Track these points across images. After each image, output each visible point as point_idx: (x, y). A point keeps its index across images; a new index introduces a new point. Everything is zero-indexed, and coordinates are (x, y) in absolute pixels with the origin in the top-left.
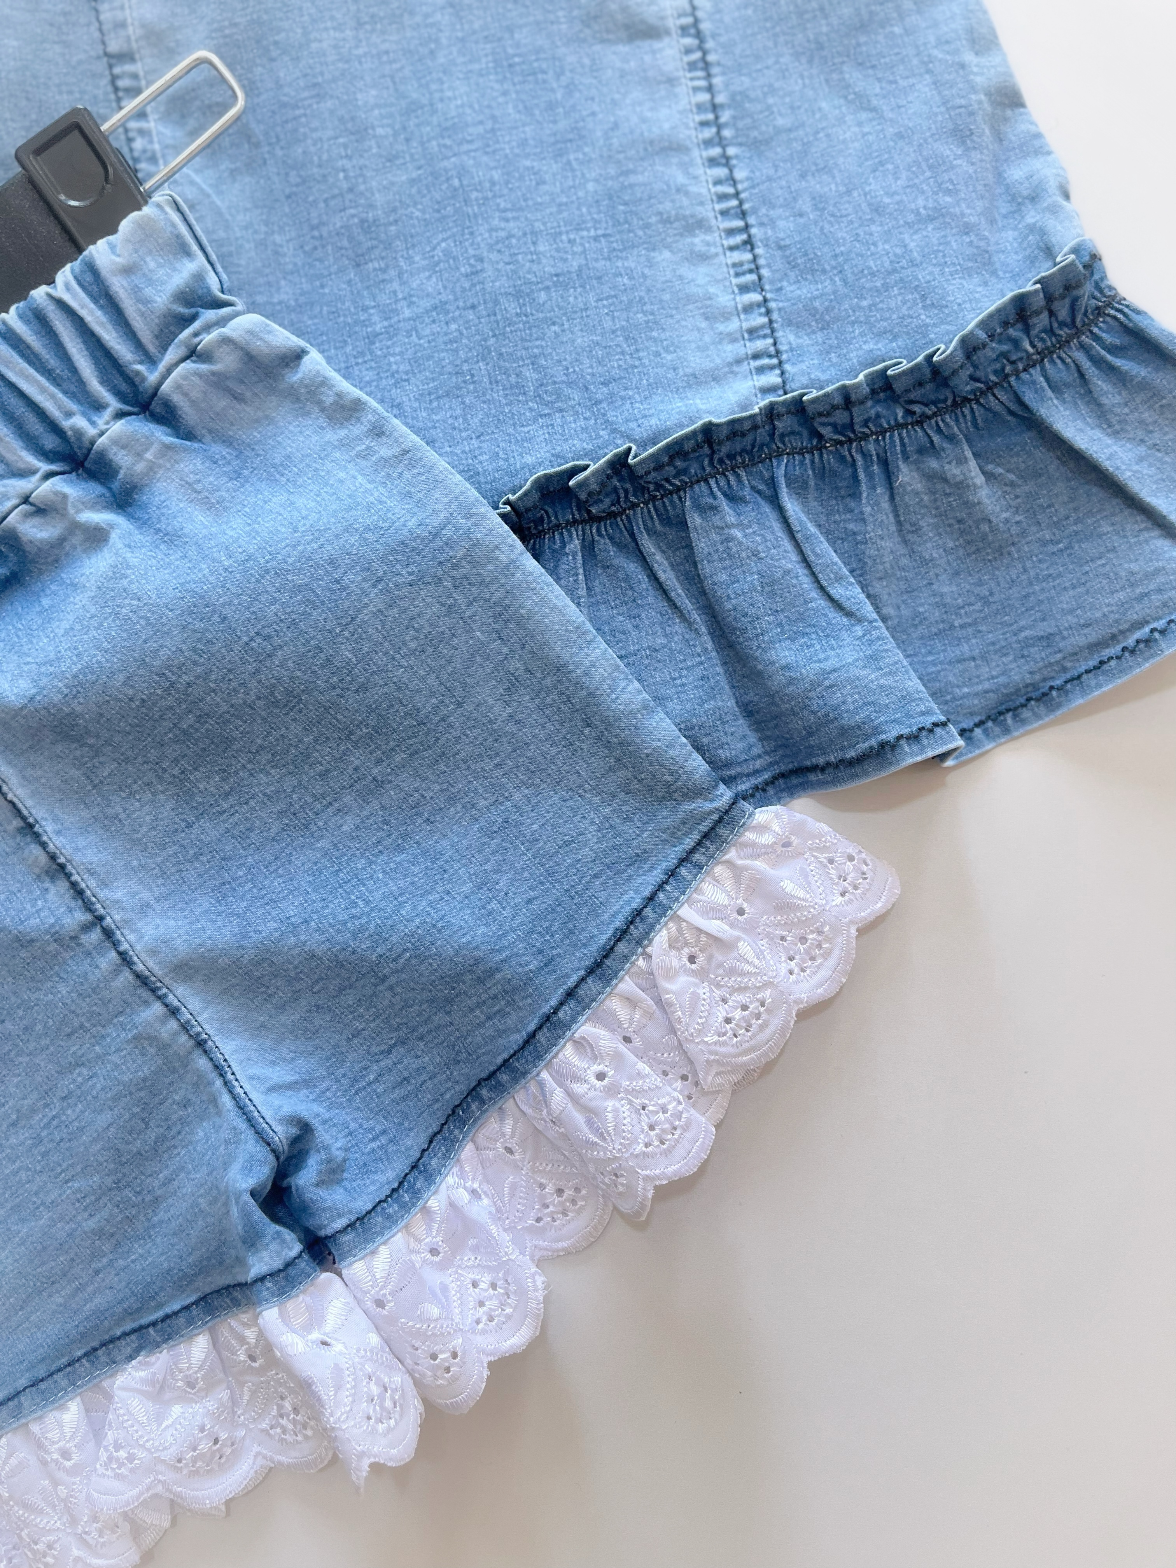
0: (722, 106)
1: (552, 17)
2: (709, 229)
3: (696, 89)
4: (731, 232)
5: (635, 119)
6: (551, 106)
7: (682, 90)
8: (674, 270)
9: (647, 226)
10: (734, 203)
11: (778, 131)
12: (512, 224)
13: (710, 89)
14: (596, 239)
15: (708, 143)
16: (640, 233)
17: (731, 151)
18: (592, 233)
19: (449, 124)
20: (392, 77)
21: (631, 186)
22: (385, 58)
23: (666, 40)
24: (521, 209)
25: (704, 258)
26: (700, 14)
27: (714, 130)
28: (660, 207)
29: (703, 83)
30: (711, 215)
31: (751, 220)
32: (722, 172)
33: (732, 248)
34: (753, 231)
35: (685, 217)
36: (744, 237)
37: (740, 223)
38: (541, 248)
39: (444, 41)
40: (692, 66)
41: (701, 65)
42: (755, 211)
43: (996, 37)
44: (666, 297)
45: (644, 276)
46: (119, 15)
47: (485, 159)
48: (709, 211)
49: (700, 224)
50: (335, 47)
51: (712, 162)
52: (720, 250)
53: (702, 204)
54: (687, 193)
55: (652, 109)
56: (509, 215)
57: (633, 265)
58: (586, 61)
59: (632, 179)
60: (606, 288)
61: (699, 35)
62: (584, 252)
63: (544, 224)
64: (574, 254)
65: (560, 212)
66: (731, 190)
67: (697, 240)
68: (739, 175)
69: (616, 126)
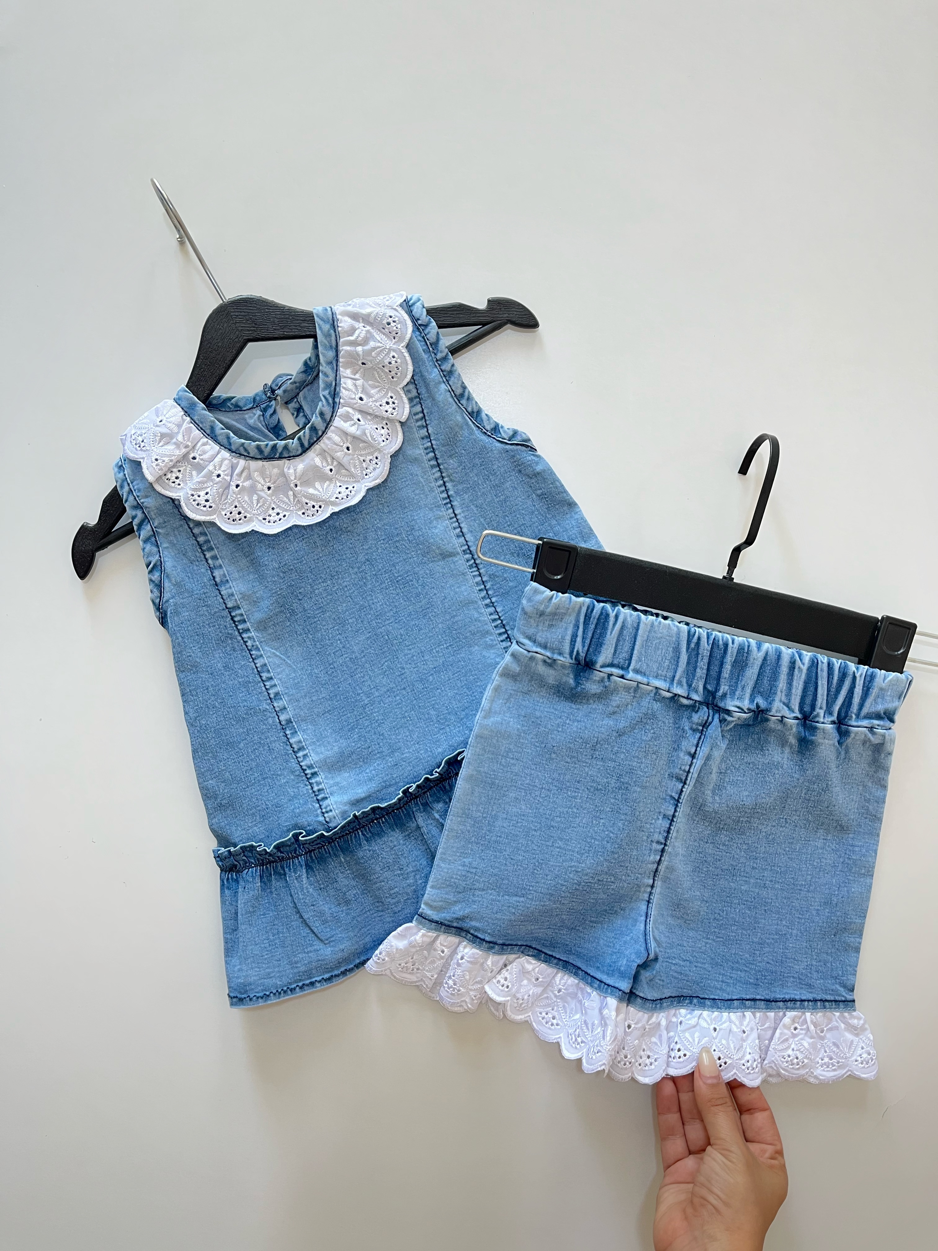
0: (486, 581)
1: (410, 556)
2: (491, 634)
3: (474, 576)
4: (500, 634)
5: (452, 593)
6: (418, 595)
7: (469, 576)
8: (481, 654)
9: (466, 637)
10: (499, 622)
11: (511, 588)
12: (413, 651)
13: (480, 575)
14: (447, 648)
15: (484, 598)
16: (464, 641)
17: (494, 600)
18: (445, 646)
19: (378, 613)
20: (350, 597)
21: (456, 622)
22: (346, 589)
23: (458, 557)
24: (415, 643)
25: (492, 646)
26: (469, 544)
27: (485, 592)
28: (470, 629)
29: (477, 573)
31: (507, 628)
32: (492, 609)
33: (502, 641)
34: (509, 632)
35: (481, 631)
36: (506, 635)
37: (504, 630)
38: (426, 658)
39: (369, 578)
40: (471, 567)
41: (474, 565)
42: (508, 623)
43: (591, 530)
44: (480, 666)
45: (470, 659)
46: (230, 591)
47: (396, 625)
48: (490, 627)
49: (488, 632)
50: (325, 590)
51: (487, 606)
52: (497, 642)
53: (486, 624)
54: (479, 621)
55: (458, 587)
56: (411, 647)
57: (463, 655)
58: (428, 572)
59: (456, 619)
60: (455, 669)
61: (471, 553)
62: (443, 655)
63: (425, 647)
64: (440, 657)
65: (430, 641)
66: (497, 617)
67: (487, 639)
68: (499, 610)
69: (445, 598)
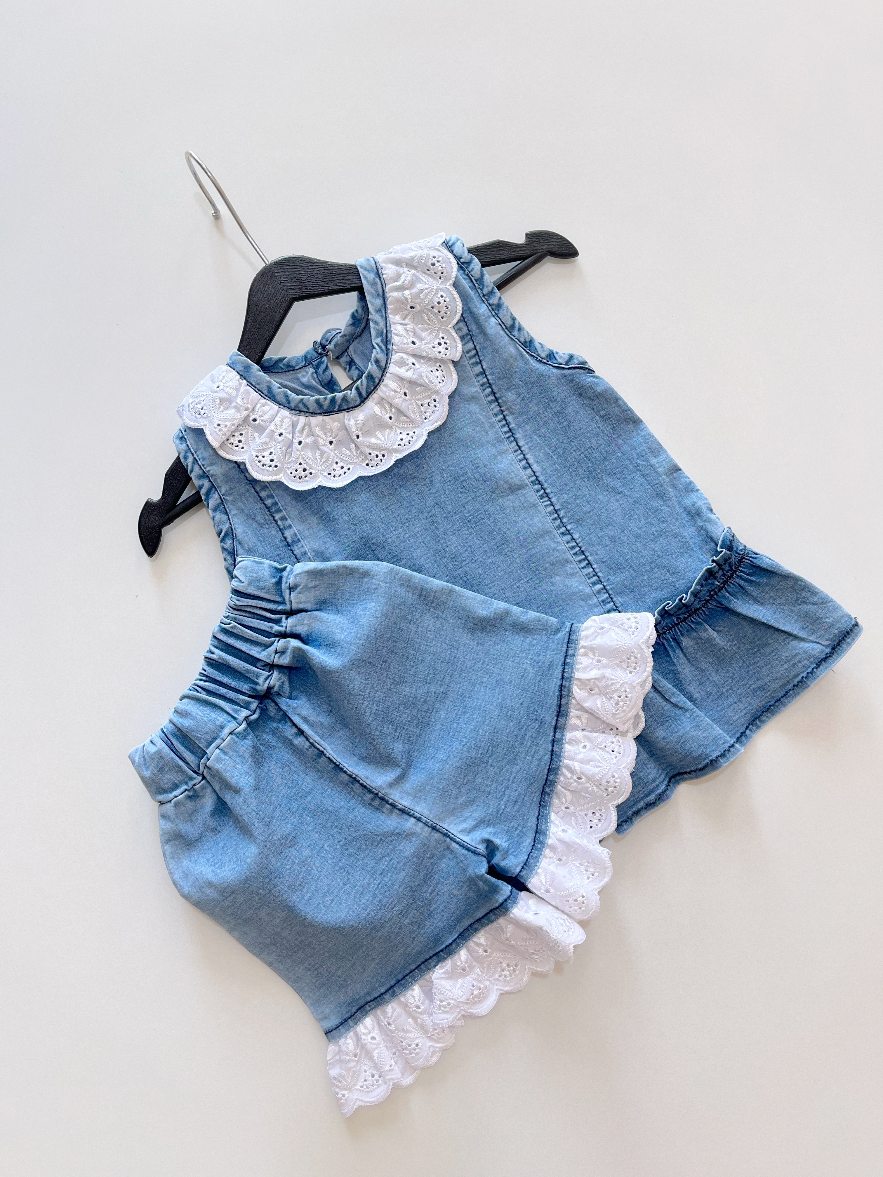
0: (559, 510)
1: (478, 494)
2: (571, 562)
3: (546, 506)
4: (580, 561)
5: (525, 526)
6: (491, 533)
7: (541, 508)
8: (563, 584)
9: (545, 569)
10: (578, 549)
11: (585, 513)
12: (493, 589)
13: (552, 504)
14: (527, 582)
15: (559, 527)
16: (544, 573)
17: (569, 527)
18: (525, 580)
19: (454, 555)
20: (423, 542)
21: (534, 554)
22: (418, 535)
23: (527, 488)
24: (494, 581)
25: (573, 575)
26: (537, 474)
27: (559, 521)
28: (549, 559)
29: (549, 503)
30: (570, 556)
31: (587, 554)
32: (568, 537)
33: (583, 568)
34: (589, 558)
35: (560, 561)
36: (587, 562)
37: (583, 557)
38: (508, 595)
39: (440, 521)
40: (542, 497)
41: (545, 495)
42: (587, 549)
43: (661, 445)
44: (564, 596)
45: (552, 591)
46: (303, 550)
47: (473, 565)
48: (568, 555)
49: (567, 561)
50: (398, 538)
51: (563, 534)
52: (578, 570)
53: (565, 553)
54: (557, 550)
55: (531, 519)
56: (490, 585)
57: (546, 587)
58: (498, 508)
59: (533, 551)
60: (538, 602)
61: (540, 483)
62: (525, 589)
63: (505, 584)
64: (521, 592)
65: (510, 576)
66: (575, 544)
67: (567, 568)
68: (576, 536)
69: (519, 532)
